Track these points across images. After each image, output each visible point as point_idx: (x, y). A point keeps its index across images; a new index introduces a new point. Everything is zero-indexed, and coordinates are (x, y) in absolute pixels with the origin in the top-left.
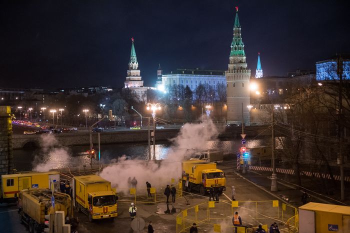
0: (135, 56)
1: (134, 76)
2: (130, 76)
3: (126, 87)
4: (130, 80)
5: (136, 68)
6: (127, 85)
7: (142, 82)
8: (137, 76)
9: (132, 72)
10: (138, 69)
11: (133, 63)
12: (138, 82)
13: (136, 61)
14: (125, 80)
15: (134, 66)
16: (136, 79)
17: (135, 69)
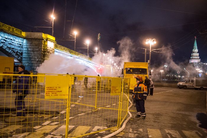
0: (196, 46)
1: (195, 56)
2: (193, 56)
3: (190, 62)
4: (192, 58)
6: (191, 61)
7: (200, 60)
8: (197, 56)
9: (194, 54)
10: (198, 53)
12: (197, 60)
13: (196, 49)
14: (190, 59)
15: (195, 51)
16: (196, 58)
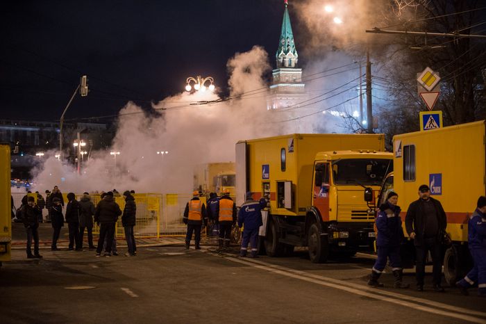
0: (291, 36)
1: (287, 82)
2: (278, 82)
4: (278, 91)
5: (293, 65)
7: (306, 96)
8: (295, 82)
10: (297, 66)
11: (286, 52)
12: (296, 97)
13: (292, 49)
15: (287, 60)
16: (293, 90)
17: (290, 66)
